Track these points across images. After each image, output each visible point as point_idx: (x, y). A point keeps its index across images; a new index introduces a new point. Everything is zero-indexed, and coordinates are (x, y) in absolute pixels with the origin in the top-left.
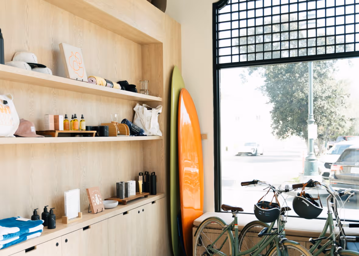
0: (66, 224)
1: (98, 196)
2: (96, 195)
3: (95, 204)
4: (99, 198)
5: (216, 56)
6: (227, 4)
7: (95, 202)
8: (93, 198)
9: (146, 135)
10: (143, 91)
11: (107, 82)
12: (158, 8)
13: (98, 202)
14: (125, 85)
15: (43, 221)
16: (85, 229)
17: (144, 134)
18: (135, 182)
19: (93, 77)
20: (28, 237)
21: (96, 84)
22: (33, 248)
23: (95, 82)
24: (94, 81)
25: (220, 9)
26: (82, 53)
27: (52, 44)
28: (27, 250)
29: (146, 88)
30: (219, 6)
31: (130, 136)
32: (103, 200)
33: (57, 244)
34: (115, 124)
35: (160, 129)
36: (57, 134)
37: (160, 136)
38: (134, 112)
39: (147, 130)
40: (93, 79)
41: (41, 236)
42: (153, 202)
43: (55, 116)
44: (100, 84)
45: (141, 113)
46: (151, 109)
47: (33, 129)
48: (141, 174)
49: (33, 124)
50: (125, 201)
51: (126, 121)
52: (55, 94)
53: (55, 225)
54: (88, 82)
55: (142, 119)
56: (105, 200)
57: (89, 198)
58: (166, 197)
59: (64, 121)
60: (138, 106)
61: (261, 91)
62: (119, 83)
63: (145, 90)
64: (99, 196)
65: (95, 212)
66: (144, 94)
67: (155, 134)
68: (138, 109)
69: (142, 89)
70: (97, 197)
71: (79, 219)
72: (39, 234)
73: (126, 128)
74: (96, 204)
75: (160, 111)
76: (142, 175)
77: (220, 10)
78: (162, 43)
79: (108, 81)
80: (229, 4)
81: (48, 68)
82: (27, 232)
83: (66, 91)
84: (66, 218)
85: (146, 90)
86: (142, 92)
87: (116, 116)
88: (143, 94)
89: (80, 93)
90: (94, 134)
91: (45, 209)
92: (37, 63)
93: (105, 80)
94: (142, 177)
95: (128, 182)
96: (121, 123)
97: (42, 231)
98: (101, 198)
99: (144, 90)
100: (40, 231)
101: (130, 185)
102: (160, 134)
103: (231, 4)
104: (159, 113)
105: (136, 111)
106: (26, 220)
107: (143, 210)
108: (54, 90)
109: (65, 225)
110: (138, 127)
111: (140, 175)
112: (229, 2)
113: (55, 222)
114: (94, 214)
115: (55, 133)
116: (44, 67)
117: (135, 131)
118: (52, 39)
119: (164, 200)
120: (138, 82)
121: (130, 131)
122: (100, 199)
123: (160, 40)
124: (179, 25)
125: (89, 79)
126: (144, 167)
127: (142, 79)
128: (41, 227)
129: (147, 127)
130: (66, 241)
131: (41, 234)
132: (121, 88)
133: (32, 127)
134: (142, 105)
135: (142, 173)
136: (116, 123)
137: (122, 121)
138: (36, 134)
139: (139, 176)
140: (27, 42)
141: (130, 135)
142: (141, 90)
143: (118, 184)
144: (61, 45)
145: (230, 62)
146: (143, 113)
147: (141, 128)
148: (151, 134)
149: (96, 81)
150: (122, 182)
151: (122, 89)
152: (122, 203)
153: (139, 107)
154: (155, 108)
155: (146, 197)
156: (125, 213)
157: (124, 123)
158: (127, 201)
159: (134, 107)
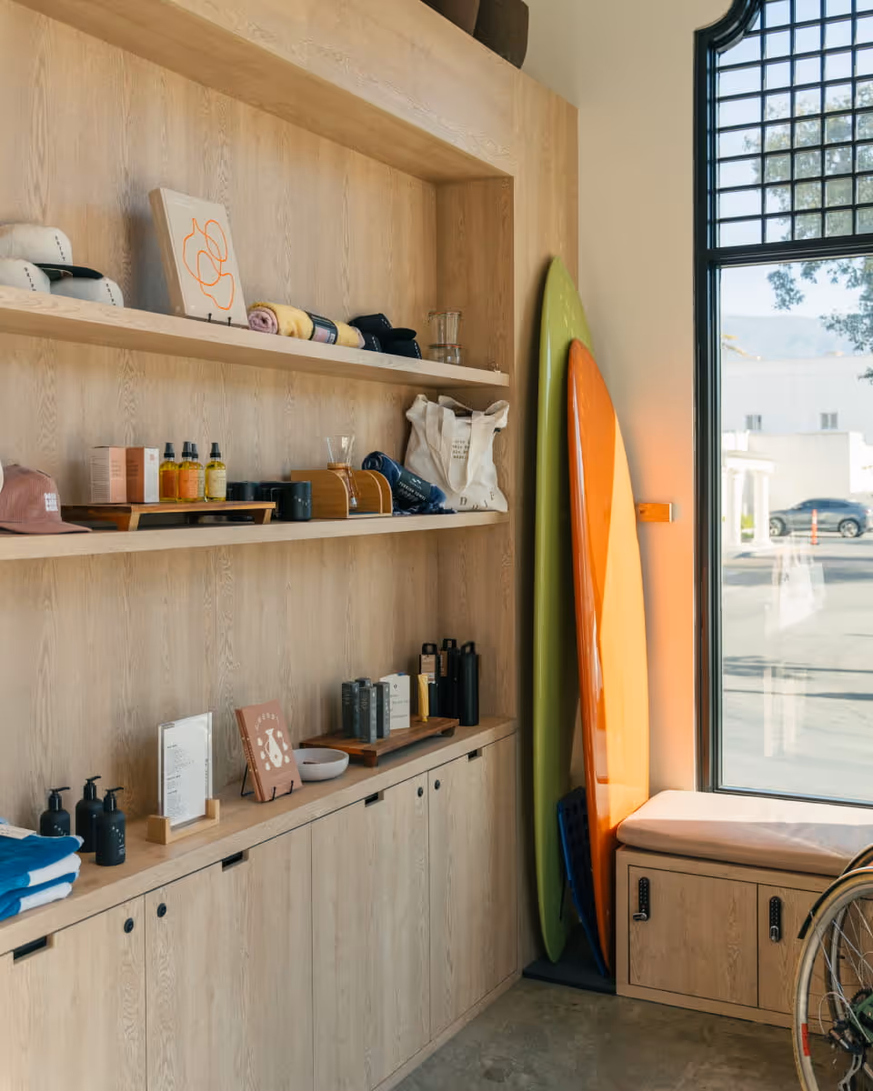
0: (162, 846)
1: (274, 734)
2: (269, 732)
3: (268, 767)
4: (279, 742)
5: (705, 221)
6: (749, 34)
7: (268, 759)
8: (260, 742)
9: (450, 512)
10: (440, 350)
11: (315, 323)
12: (498, 52)
13: (274, 754)
14: (378, 332)
15: (80, 840)
16: (228, 862)
17: (443, 505)
18: (406, 679)
19: (267, 307)
20: (26, 903)
21: (278, 333)
22: (42, 943)
23: (273, 324)
24: (270, 322)
25: (720, 50)
26: (229, 221)
27: (127, 192)
28: (20, 953)
29: (452, 337)
30: (716, 42)
31: (394, 515)
32: (294, 748)
33: (129, 926)
34: (341, 474)
35: (501, 486)
36: (134, 518)
37: (501, 513)
38: (408, 426)
39: (454, 490)
40: (265, 315)
41: (70, 895)
42: (473, 755)
43: (129, 452)
44: (290, 331)
45: (432, 430)
46: (469, 414)
47: (52, 503)
48: (430, 649)
49: (52, 484)
50: (375, 752)
51: (378, 459)
52: (132, 370)
53: (121, 852)
54: (247, 328)
55: (435, 451)
56: (302, 746)
57: (247, 744)
58: (518, 735)
59: (162, 466)
60: (421, 404)
61: (847, 336)
62: (356, 323)
63: (449, 348)
64: (279, 734)
65: (267, 798)
66: (446, 362)
67: (482, 505)
68: (424, 416)
69: (437, 342)
70: (272, 741)
71: (208, 823)
72: (65, 888)
73: (381, 484)
74: (272, 765)
75: (503, 422)
76: (434, 652)
77: (722, 56)
78: (510, 179)
79: (318, 321)
80: (756, 32)
81: (111, 278)
82: (20, 883)
83: (172, 358)
84: (162, 823)
85: (453, 346)
86: (436, 353)
87: (345, 442)
88: (439, 360)
89: (218, 364)
90: (268, 515)
91: (89, 788)
92: (69, 262)
93: (310, 315)
94: (432, 659)
95: (382, 680)
96: (363, 468)
97: (77, 875)
98: (287, 743)
99: (445, 346)
100: (69, 878)
101: (392, 691)
102: (500, 504)
103: (763, 32)
104: (497, 430)
105: (414, 423)
106: (21, 833)
107: (437, 786)
108: (127, 356)
109: (156, 849)
110: (421, 480)
111: (425, 652)
112: (757, 26)
113: (123, 842)
114: (263, 801)
115: (129, 518)
116: (95, 275)
117: (413, 494)
118: (127, 175)
119: (512, 744)
120: (424, 316)
121: (393, 494)
122: (285, 747)
123: (503, 165)
124: (572, 112)
125: (252, 315)
126: (441, 622)
127: (438, 307)
128: (71, 863)
129: (453, 478)
130: (162, 911)
131: (73, 888)
132: (364, 343)
133: (47, 496)
134: (436, 401)
135: (434, 646)
136: (346, 469)
137: (366, 461)
138: (60, 518)
139: (423, 657)
140: (37, 188)
141: (395, 510)
142: (433, 346)
143: (346, 686)
144: (155, 196)
145: (759, 241)
146: (440, 429)
147: (434, 485)
148: (469, 506)
149: (276, 323)
150: (362, 682)
151: (368, 347)
152: (362, 761)
153: (426, 408)
154: (484, 410)
155: (447, 733)
156: (373, 799)
157: (373, 467)
158: (379, 753)
159: (408, 404)
